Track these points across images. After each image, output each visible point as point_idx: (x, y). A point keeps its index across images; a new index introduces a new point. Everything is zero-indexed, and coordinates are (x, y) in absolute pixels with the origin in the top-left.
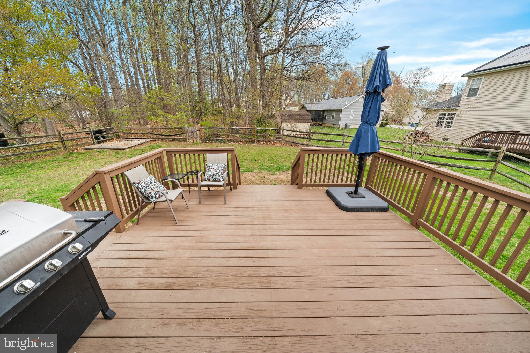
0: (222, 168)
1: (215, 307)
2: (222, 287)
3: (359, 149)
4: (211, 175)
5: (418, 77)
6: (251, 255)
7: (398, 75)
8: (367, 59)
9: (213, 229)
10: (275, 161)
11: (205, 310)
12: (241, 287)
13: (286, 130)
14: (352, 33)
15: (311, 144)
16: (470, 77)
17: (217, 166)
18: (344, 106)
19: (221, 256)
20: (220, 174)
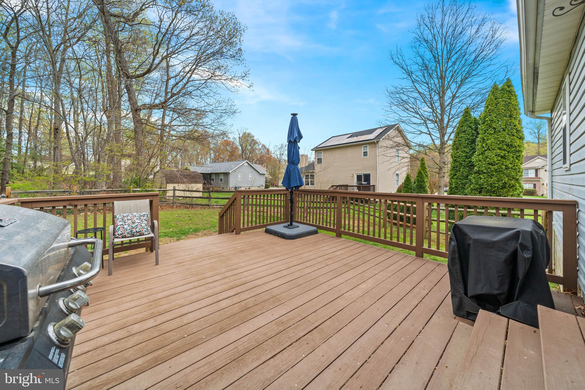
0: (145, 218)
1: (244, 341)
2: (235, 325)
3: (291, 183)
4: (128, 228)
5: (282, 150)
6: (240, 291)
7: (268, 148)
8: (242, 132)
9: (165, 290)
10: (173, 225)
11: (236, 349)
12: (255, 315)
13: (179, 190)
14: (235, 108)
15: (212, 204)
16: (316, 151)
17: (137, 215)
18: (231, 170)
19: (205, 305)
20: (143, 225)
